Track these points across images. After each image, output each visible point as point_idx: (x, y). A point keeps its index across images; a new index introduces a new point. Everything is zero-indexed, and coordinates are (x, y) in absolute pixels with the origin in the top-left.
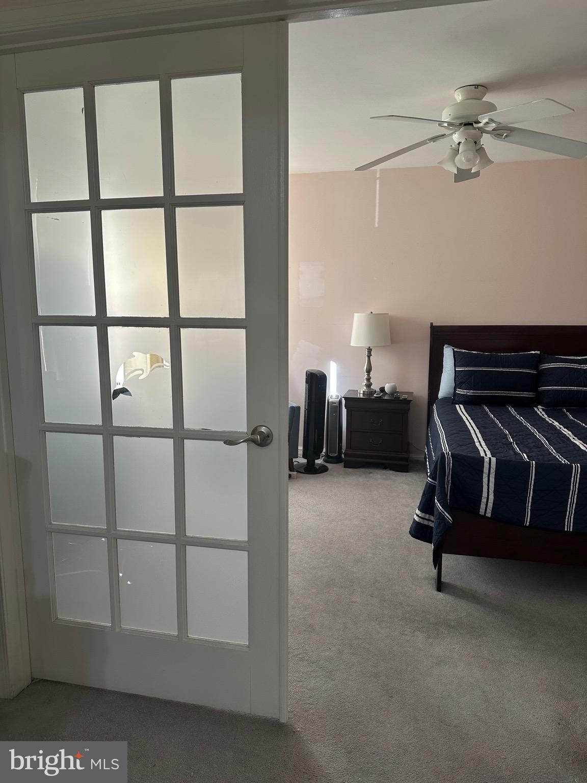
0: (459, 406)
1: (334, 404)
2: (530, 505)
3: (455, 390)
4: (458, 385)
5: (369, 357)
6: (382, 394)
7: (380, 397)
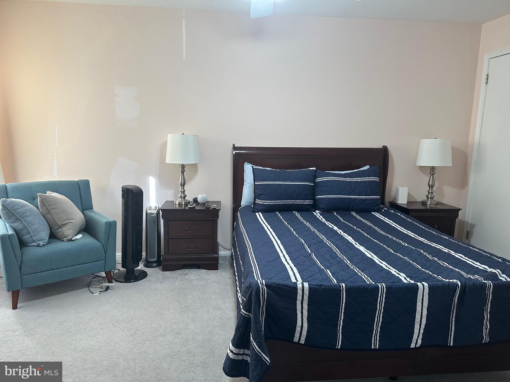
0: (259, 214)
1: (153, 215)
2: (341, 328)
3: (255, 200)
4: (257, 196)
5: (183, 172)
6: (195, 204)
7: (194, 207)
